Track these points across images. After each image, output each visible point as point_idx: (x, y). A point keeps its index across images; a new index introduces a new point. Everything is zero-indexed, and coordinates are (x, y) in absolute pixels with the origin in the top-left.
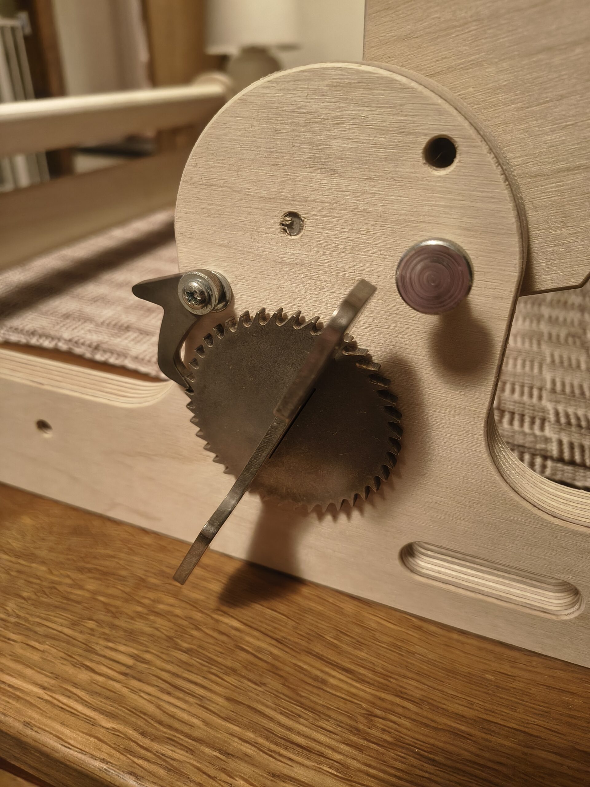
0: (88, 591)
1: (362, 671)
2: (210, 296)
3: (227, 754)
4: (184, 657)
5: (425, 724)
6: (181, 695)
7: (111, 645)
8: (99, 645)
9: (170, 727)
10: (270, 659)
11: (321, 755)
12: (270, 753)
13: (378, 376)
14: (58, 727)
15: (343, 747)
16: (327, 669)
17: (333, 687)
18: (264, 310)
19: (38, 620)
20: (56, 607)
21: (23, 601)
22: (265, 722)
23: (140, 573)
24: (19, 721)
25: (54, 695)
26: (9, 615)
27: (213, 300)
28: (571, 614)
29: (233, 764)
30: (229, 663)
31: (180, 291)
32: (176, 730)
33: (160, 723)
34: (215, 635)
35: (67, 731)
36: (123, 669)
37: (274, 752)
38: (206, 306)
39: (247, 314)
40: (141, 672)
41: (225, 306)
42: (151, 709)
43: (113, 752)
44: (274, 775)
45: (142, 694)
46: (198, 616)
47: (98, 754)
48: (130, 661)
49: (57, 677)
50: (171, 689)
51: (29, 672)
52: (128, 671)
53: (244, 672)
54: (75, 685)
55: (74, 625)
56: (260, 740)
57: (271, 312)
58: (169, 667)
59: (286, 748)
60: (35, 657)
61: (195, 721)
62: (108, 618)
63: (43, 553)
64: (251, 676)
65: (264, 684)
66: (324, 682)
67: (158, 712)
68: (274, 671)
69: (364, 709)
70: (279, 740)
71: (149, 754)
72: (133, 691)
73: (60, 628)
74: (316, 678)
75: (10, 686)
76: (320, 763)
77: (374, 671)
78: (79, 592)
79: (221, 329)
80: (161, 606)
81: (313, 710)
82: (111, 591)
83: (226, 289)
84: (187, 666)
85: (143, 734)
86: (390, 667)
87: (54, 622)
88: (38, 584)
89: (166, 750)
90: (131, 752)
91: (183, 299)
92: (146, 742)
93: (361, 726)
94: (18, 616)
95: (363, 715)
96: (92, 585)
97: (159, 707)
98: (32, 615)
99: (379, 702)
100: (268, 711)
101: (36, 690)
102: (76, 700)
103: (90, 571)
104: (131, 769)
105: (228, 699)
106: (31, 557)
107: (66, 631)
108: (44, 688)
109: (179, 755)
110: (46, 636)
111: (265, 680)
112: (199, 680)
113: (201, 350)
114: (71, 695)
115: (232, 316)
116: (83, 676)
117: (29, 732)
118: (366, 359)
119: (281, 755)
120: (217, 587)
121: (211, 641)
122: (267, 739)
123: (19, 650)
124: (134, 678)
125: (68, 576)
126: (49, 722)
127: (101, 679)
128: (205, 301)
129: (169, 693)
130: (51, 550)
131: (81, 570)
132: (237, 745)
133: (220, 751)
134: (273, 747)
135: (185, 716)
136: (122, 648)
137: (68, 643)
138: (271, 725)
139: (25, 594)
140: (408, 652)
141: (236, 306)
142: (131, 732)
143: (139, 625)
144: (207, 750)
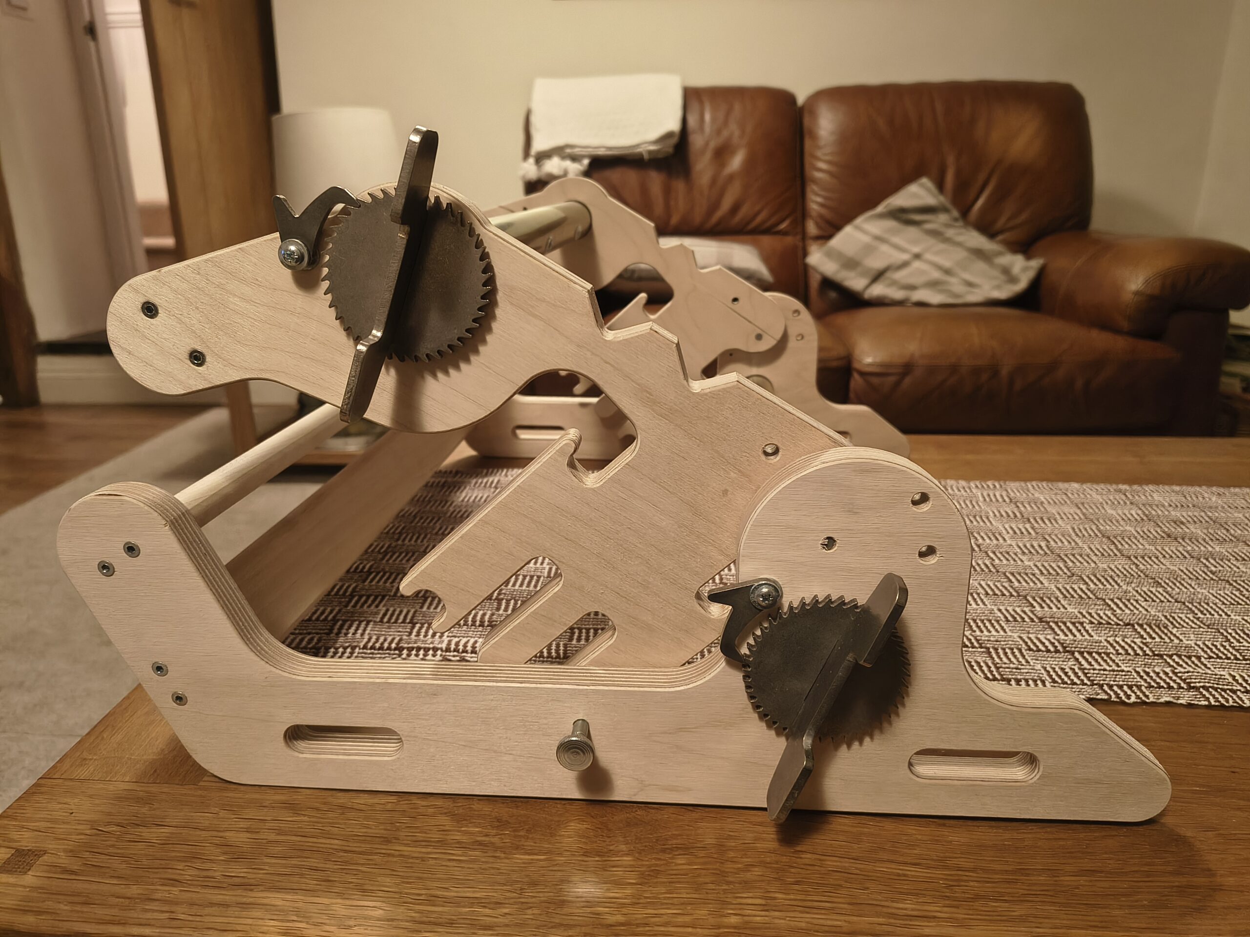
1: (925, 862)
5: (987, 882)
6: (817, 911)
10: (858, 872)
11: (935, 917)
15: (946, 909)
16: (901, 867)
17: (913, 876)
22: (885, 910)
28: (1035, 776)
30: (832, 882)
31: (753, 595)
37: (903, 924)
53: (849, 885)
56: (891, 921)
59: (911, 920)
61: (840, 923)
64: (856, 886)
65: (868, 888)
66: (905, 875)
67: (809, 926)
68: (868, 878)
69: (942, 884)
83: (778, 589)
86: (942, 855)
93: (948, 894)
95: (944, 888)
97: (807, 923)
100: (883, 903)
105: (849, 904)
111: (866, 886)
122: (895, 918)
129: (807, 913)
132: (879, 928)
135: (831, 923)
138: (891, 910)
141: (784, 601)
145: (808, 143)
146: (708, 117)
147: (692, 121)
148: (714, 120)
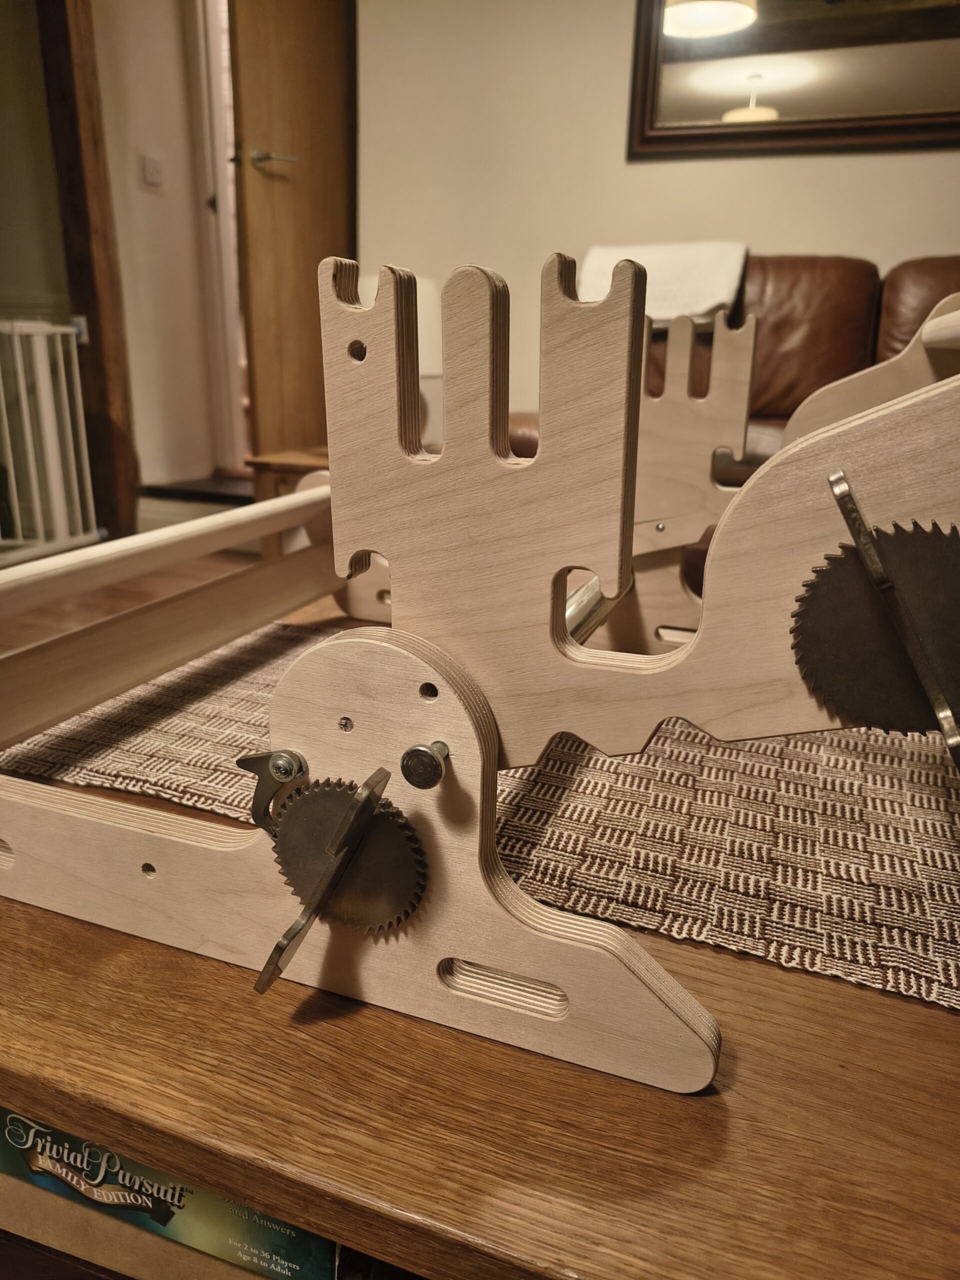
0: (180, 1012)
1: (403, 1068)
2: (291, 770)
3: (289, 1122)
4: (260, 1060)
5: (444, 1103)
6: (255, 1084)
7: (199, 1051)
8: (190, 1051)
9: (246, 1105)
10: (329, 1060)
11: (360, 1122)
12: (322, 1122)
13: (407, 826)
14: (158, 1106)
16: (375, 1068)
17: (377, 1079)
18: (329, 779)
19: (138, 1034)
20: (154, 1025)
21: (124, 1021)
22: (320, 1102)
23: (224, 999)
24: (127, 1102)
25: (154, 1085)
26: (113, 1031)
27: (293, 772)
28: (566, 1015)
29: (292, 1128)
30: (296, 1063)
31: (270, 765)
32: (251, 1107)
33: (238, 1103)
34: (287, 1044)
35: (165, 1108)
36: (210, 1068)
37: (325, 1120)
38: (288, 776)
39: (317, 781)
40: (225, 1070)
41: (303, 774)
42: (232, 1094)
43: (200, 1120)
44: (323, 1135)
45: (225, 1085)
46: (274, 1031)
47: (190, 1122)
48: (215, 1063)
49: (156, 1074)
50: (246, 1080)
51: (133, 1070)
52: (214, 1069)
53: (307, 1070)
54: (170, 1078)
55: (168, 1037)
56: (315, 1113)
57: (334, 780)
58: (246, 1066)
59: (335, 1118)
60: (138, 1060)
61: (266, 1101)
62: (198, 1032)
63: (140, 983)
64: (313, 1072)
65: (322, 1077)
66: (371, 1076)
67: (236, 1096)
68: (332, 1068)
69: (400, 1094)
70: (330, 1113)
71: (229, 1122)
72: (216, 1082)
73: (157, 1040)
74: (365, 1074)
75: (118, 1080)
76: (359, 1127)
77: (413, 1069)
78: (172, 1014)
79: (299, 791)
80: (242, 1024)
81: (359, 1094)
82: (199, 1013)
83: (303, 764)
84: (262, 1066)
85: (225, 1110)
86: (426, 1066)
87: (152, 1036)
88: (137, 1008)
89: (243, 1119)
90: (214, 1121)
91: (272, 771)
92: (227, 1115)
93: (394, 1104)
94: (121, 1032)
95: (396, 1097)
96: (183, 1008)
97: (237, 1092)
98: (132, 1031)
99: (412, 1089)
100: (323, 1095)
101: (139, 1082)
102: (171, 1089)
103: (181, 997)
104: (214, 1131)
105: (292, 1087)
106: (129, 987)
107: (162, 1041)
108: (145, 1081)
109: (252, 1122)
110: (146, 1045)
111: (323, 1075)
112: (271, 1075)
113: (284, 806)
114: (167, 1085)
115: (307, 781)
116: (178, 1072)
117: (135, 1109)
118: (399, 814)
119: (329, 1122)
120: (290, 1010)
121: (283, 1048)
122: (321, 1112)
123: (123, 1055)
124: (218, 1073)
125: (162, 1002)
126: (151, 1103)
127: (192, 1075)
128: (288, 772)
129: (246, 1084)
130: (146, 981)
131: (173, 997)
132: (296, 1115)
133: (283, 1120)
134: (325, 1117)
135: (258, 1098)
136: (208, 1053)
137: (164, 1050)
138: (324, 1104)
139: (125, 1016)
140: (444, 1055)
141: (310, 776)
142: (214, 1108)
143: (223, 1037)
144: (274, 1120)
145: (884, 320)
146: (769, 289)
147: (751, 291)
148: (776, 292)
